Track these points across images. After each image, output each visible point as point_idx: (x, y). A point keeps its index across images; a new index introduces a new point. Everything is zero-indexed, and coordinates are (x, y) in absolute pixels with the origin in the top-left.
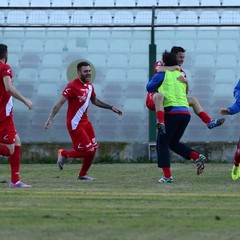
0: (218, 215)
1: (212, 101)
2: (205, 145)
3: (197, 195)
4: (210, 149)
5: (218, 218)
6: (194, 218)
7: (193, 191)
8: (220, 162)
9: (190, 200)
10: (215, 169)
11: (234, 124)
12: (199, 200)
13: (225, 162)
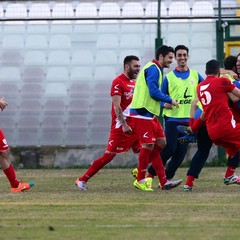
0: (52, 225)
1: (43, 102)
2: (35, 149)
3: (28, 203)
4: (42, 153)
5: (51, 229)
6: (26, 229)
7: (23, 200)
8: (52, 167)
9: (20, 209)
10: (48, 176)
11: (67, 126)
12: (31, 209)
13: (58, 168)
